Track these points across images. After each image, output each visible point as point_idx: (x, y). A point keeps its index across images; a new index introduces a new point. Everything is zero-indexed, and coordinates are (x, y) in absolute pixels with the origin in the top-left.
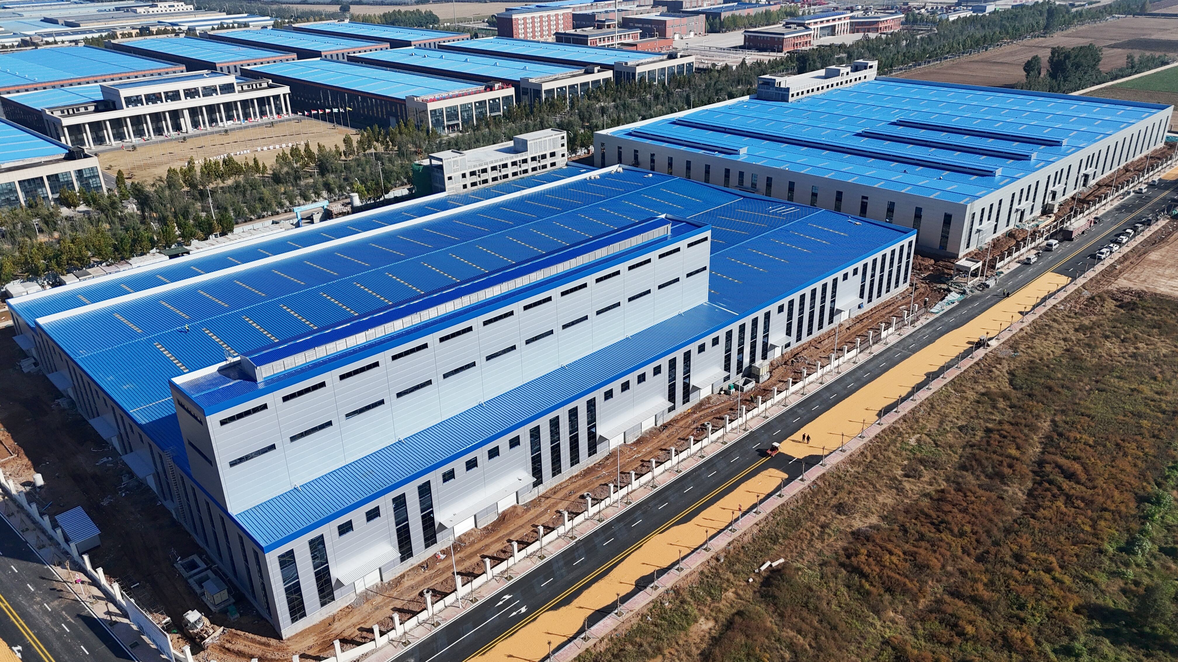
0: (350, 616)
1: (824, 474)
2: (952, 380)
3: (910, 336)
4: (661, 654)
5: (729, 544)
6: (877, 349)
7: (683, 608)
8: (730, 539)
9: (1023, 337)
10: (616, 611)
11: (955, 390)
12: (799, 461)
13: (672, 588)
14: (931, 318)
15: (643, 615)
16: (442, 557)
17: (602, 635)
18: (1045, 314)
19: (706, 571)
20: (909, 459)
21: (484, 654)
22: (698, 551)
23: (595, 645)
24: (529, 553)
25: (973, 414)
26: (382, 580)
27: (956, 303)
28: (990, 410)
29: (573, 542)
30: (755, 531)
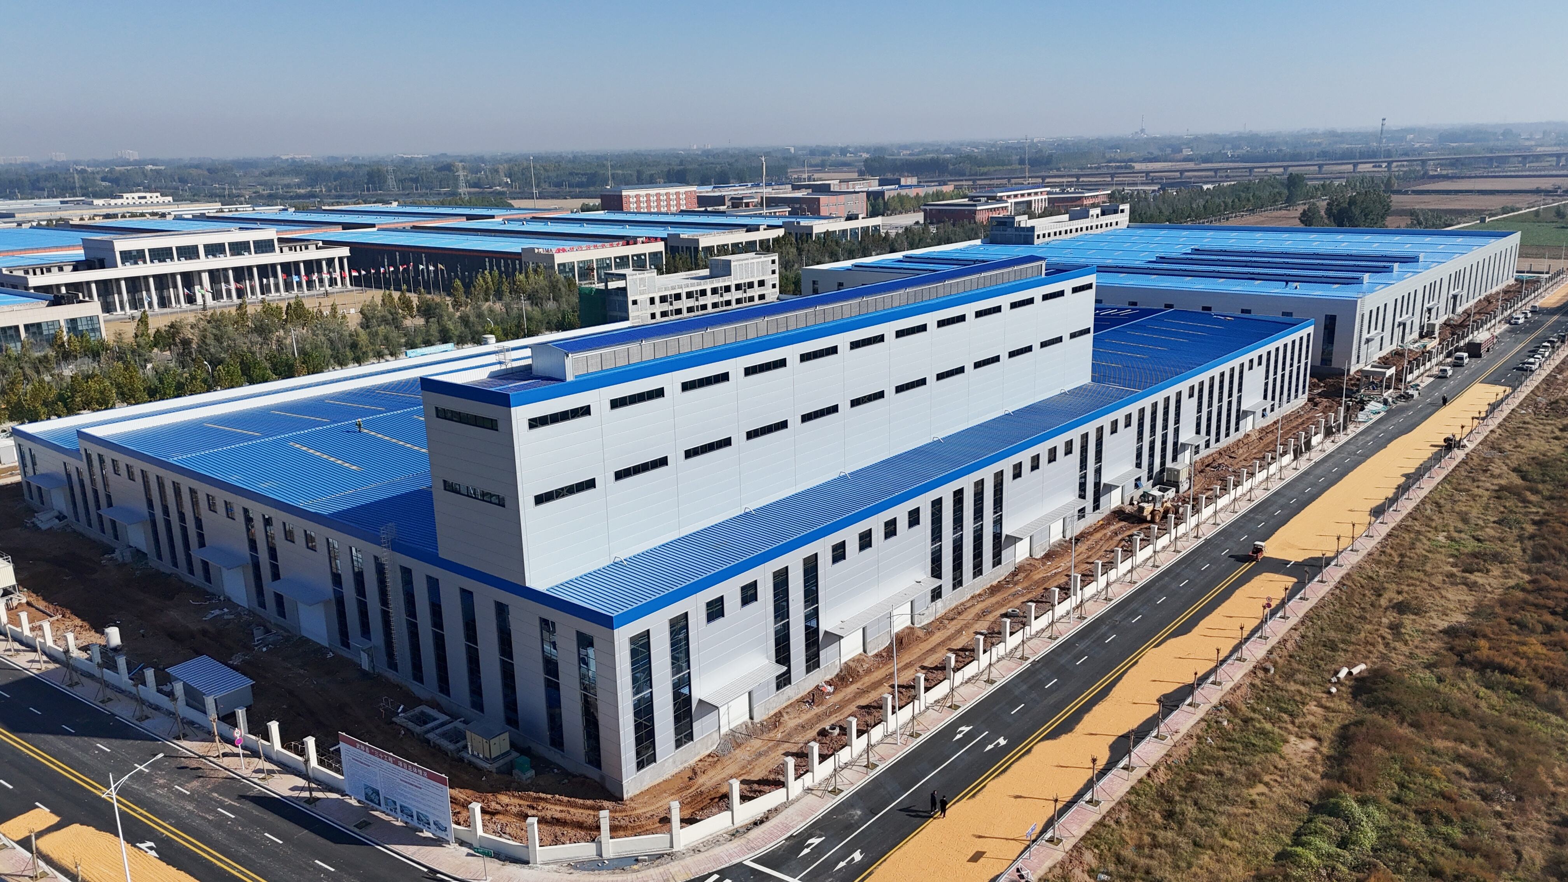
0: (719, 766)
1: (1348, 574)
2: (1444, 478)
3: (1347, 443)
4: (1260, 782)
5: (1270, 652)
6: (1316, 456)
7: (1254, 726)
8: (1268, 647)
9: (1498, 439)
10: (1154, 733)
11: (1456, 490)
12: (1297, 564)
13: (1221, 704)
14: (1362, 427)
15: (1199, 737)
16: (830, 689)
17: (1152, 763)
18: (1509, 417)
19: (1257, 682)
20: (1452, 556)
21: (974, 796)
22: (1229, 661)
23: (1149, 775)
24: (966, 677)
25: (1502, 509)
26: (751, 718)
27: (1383, 414)
28: (1520, 505)
29: (1027, 664)
30: (1296, 636)
